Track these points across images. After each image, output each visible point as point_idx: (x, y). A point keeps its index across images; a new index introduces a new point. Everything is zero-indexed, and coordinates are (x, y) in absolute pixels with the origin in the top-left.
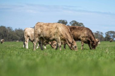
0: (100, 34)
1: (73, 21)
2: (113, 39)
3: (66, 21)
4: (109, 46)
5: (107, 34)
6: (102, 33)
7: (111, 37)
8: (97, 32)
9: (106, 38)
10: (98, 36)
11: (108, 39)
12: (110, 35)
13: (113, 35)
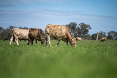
0: (104, 33)
1: (82, 23)
2: (114, 38)
3: (76, 23)
4: (111, 43)
5: (109, 33)
6: (105, 33)
7: (112, 36)
8: (101, 32)
9: (108, 37)
10: (102, 35)
11: (110, 37)
12: (112, 34)
13: (113, 34)
